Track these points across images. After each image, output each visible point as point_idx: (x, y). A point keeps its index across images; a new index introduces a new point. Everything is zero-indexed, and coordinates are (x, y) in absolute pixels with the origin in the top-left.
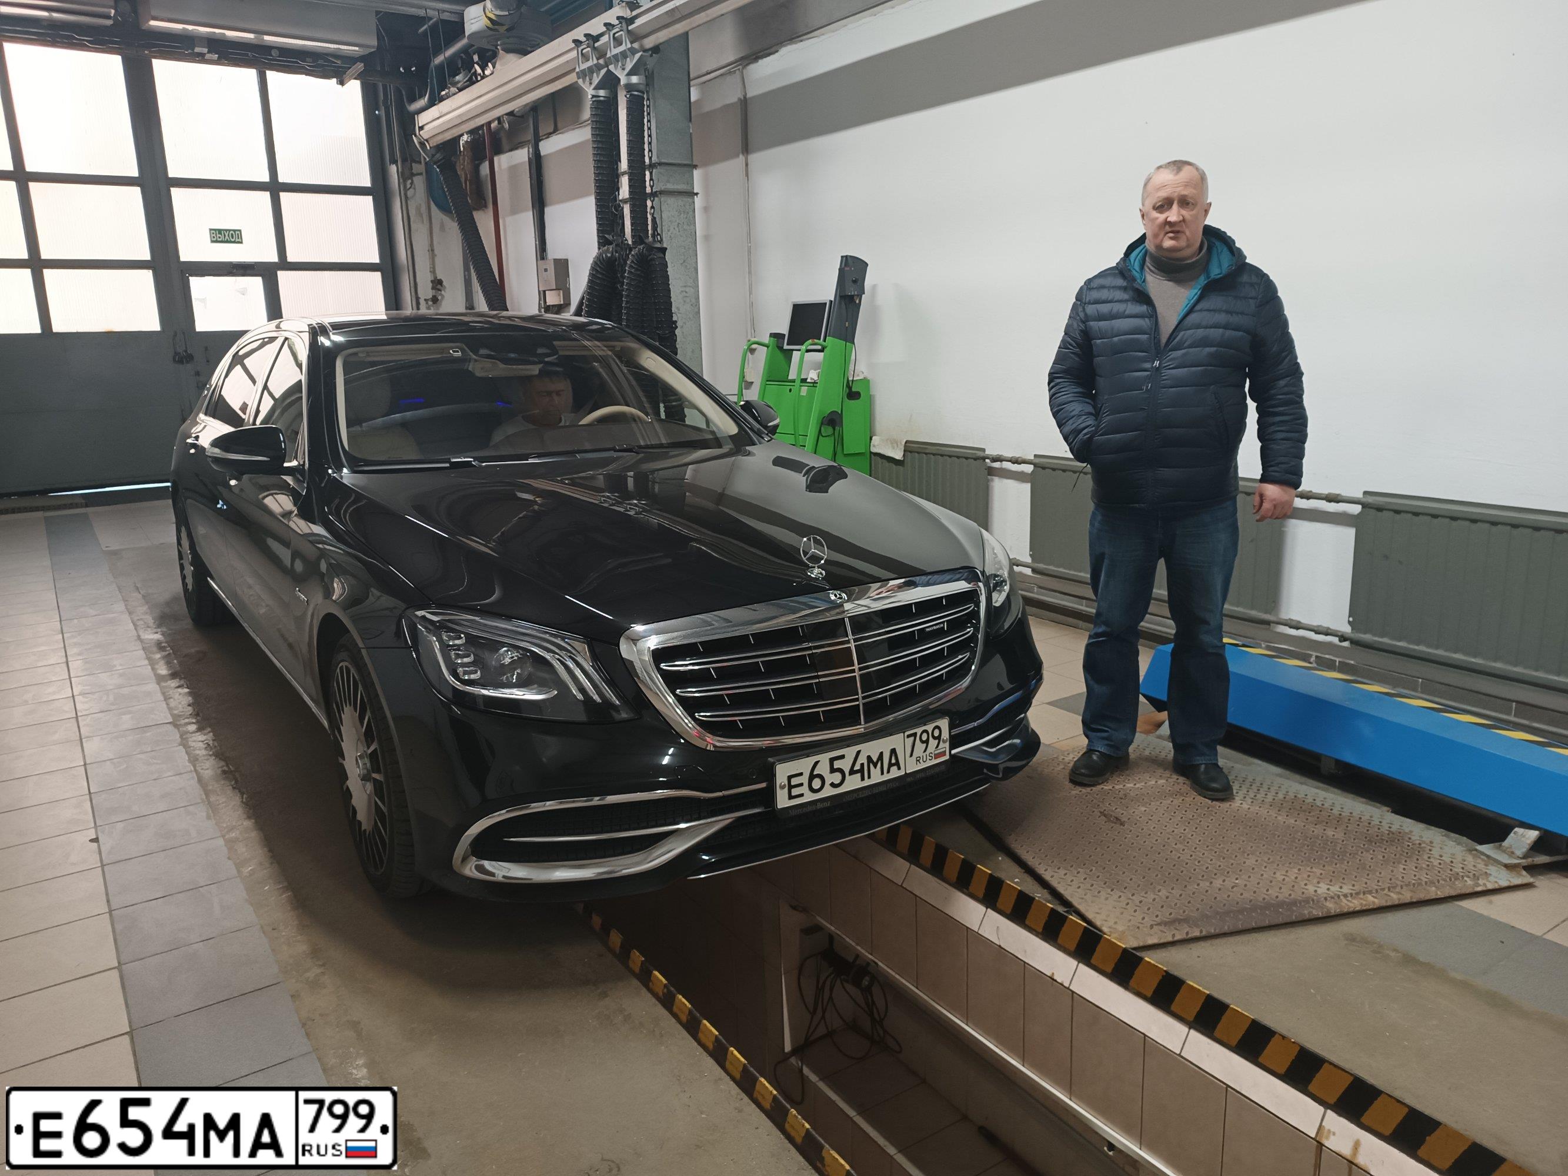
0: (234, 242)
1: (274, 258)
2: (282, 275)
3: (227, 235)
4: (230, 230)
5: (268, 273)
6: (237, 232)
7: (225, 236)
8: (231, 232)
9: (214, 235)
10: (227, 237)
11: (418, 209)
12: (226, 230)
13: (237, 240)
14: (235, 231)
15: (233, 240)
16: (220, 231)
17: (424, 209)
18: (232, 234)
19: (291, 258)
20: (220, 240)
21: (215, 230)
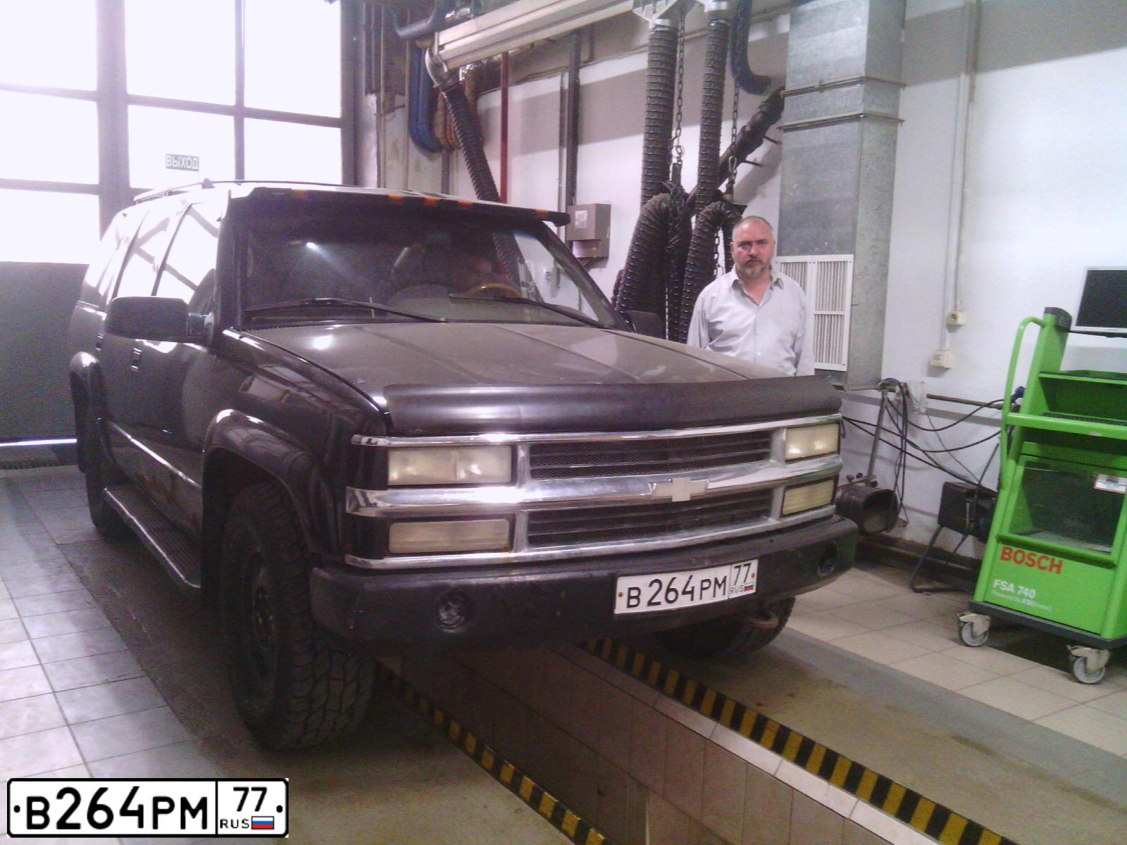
3: (183, 160)
4: (187, 157)
6: (194, 158)
9: (170, 161)
11: (394, 145)
12: (183, 156)
13: (194, 168)
15: (190, 168)
16: (176, 157)
17: (400, 145)
18: (189, 161)
20: (174, 166)
21: (171, 155)
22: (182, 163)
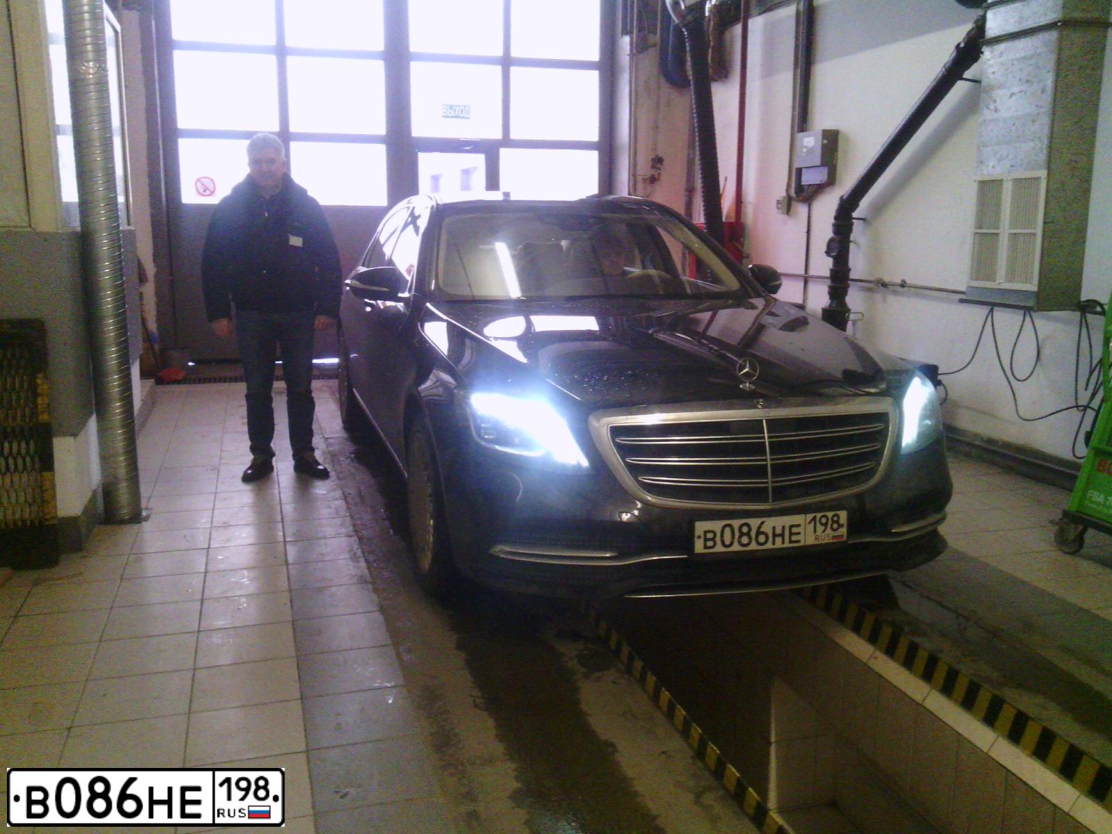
0: (463, 118)
1: (498, 135)
2: (504, 152)
3: (457, 109)
4: (460, 106)
5: (490, 151)
6: (467, 108)
7: (455, 111)
8: (462, 108)
9: (445, 110)
10: (457, 113)
11: (647, 83)
12: (457, 106)
13: (466, 116)
14: (464, 106)
15: (462, 115)
16: (451, 107)
18: (462, 110)
19: (514, 135)
20: (450, 115)
21: (447, 105)
22: (457, 112)
